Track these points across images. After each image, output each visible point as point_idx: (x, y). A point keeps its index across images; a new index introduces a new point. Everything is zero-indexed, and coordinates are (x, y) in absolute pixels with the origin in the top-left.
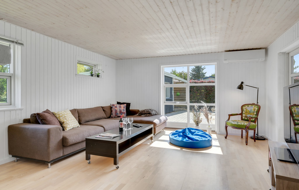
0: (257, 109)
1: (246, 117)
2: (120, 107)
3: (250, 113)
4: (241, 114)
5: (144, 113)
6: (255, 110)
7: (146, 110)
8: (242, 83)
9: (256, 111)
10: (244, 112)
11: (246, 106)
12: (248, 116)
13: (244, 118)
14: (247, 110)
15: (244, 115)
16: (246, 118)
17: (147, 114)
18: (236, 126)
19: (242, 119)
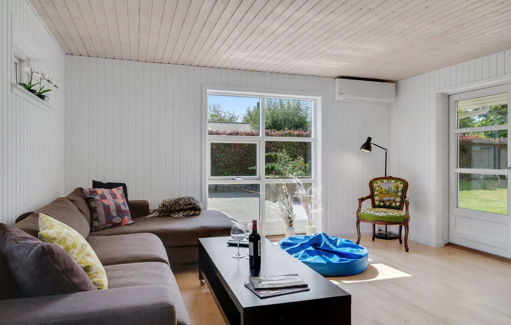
0: (402, 186)
1: (380, 201)
2: (114, 196)
3: (388, 193)
4: (372, 197)
5: (177, 208)
6: (397, 188)
7: (180, 199)
8: (369, 139)
9: (400, 189)
10: (376, 193)
11: (379, 182)
12: (386, 198)
13: (377, 203)
14: (381, 189)
15: (376, 198)
16: (382, 204)
17: (186, 210)
18: (385, 220)
19: (374, 206)
